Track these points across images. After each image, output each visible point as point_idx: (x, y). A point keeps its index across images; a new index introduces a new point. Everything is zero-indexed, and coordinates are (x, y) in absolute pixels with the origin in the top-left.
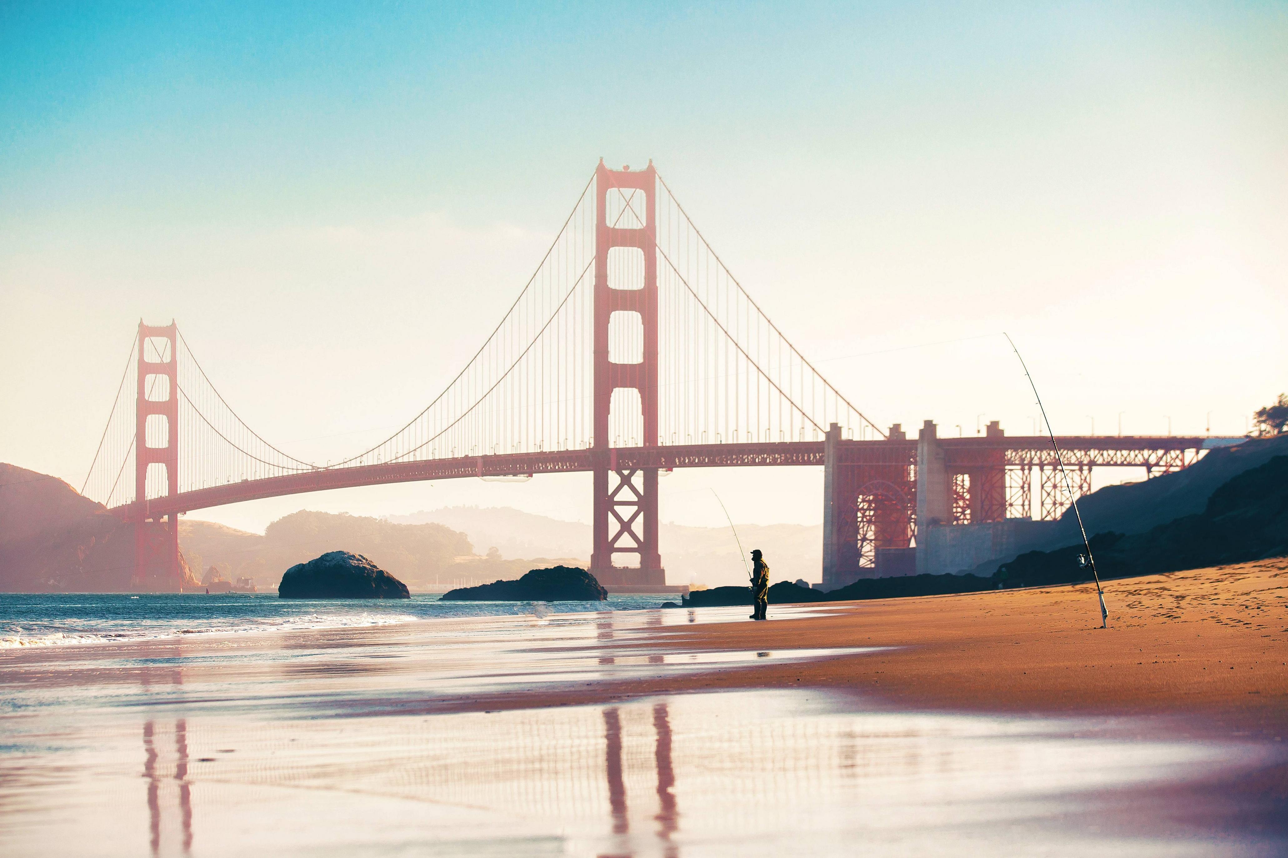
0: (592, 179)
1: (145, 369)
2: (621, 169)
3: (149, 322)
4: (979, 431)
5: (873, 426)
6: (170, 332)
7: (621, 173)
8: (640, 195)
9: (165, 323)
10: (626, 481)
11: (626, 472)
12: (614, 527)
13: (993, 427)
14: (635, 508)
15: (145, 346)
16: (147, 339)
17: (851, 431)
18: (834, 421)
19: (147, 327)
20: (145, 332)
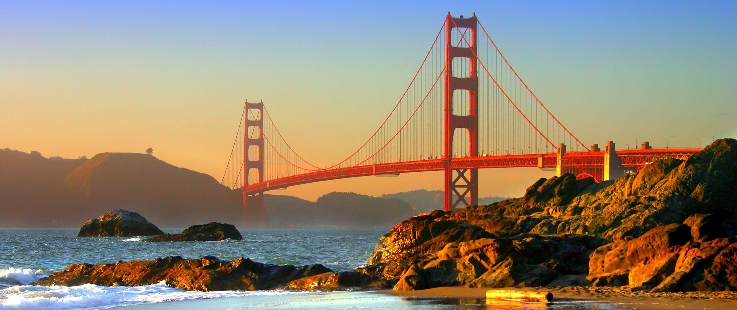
0: (445, 23)
1: (248, 123)
2: (459, 17)
3: (250, 101)
4: (637, 147)
5: (583, 145)
6: (260, 106)
7: (459, 19)
8: (469, 31)
9: (258, 102)
10: (461, 175)
11: (461, 171)
12: (455, 199)
13: (647, 145)
14: (466, 189)
15: (248, 112)
16: (249, 110)
17: (572, 148)
18: (563, 143)
19: (249, 104)
20: (249, 106)
